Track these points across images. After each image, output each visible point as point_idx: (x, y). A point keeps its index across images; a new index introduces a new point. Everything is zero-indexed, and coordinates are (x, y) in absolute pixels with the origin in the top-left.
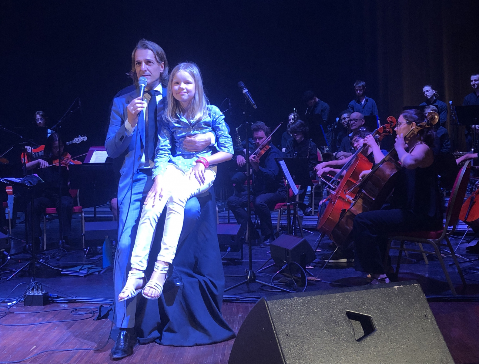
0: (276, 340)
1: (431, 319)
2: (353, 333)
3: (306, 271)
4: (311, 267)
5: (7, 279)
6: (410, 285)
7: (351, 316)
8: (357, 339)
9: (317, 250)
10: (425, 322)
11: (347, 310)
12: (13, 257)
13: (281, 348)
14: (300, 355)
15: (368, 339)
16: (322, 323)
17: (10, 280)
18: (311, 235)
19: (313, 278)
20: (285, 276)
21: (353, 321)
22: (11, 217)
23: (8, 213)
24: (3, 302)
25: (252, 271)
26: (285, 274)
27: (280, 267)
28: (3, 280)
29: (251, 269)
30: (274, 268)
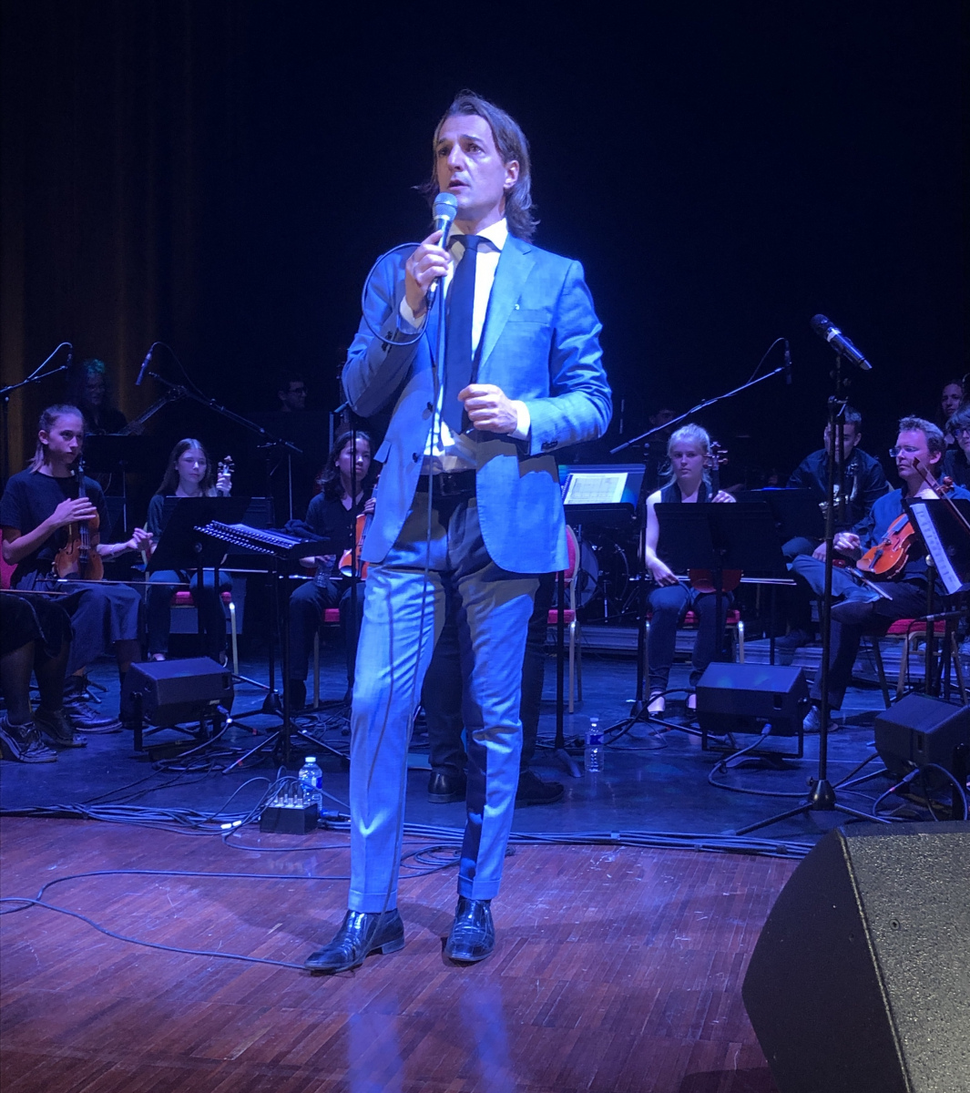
0: (864, 935)
3: (964, 789)
5: (224, 772)
12: (237, 720)
14: (924, 977)
17: (230, 772)
20: (912, 800)
24: (211, 821)
25: (827, 782)
26: (911, 796)
27: (901, 778)
28: (214, 773)
29: (823, 776)
30: (884, 781)
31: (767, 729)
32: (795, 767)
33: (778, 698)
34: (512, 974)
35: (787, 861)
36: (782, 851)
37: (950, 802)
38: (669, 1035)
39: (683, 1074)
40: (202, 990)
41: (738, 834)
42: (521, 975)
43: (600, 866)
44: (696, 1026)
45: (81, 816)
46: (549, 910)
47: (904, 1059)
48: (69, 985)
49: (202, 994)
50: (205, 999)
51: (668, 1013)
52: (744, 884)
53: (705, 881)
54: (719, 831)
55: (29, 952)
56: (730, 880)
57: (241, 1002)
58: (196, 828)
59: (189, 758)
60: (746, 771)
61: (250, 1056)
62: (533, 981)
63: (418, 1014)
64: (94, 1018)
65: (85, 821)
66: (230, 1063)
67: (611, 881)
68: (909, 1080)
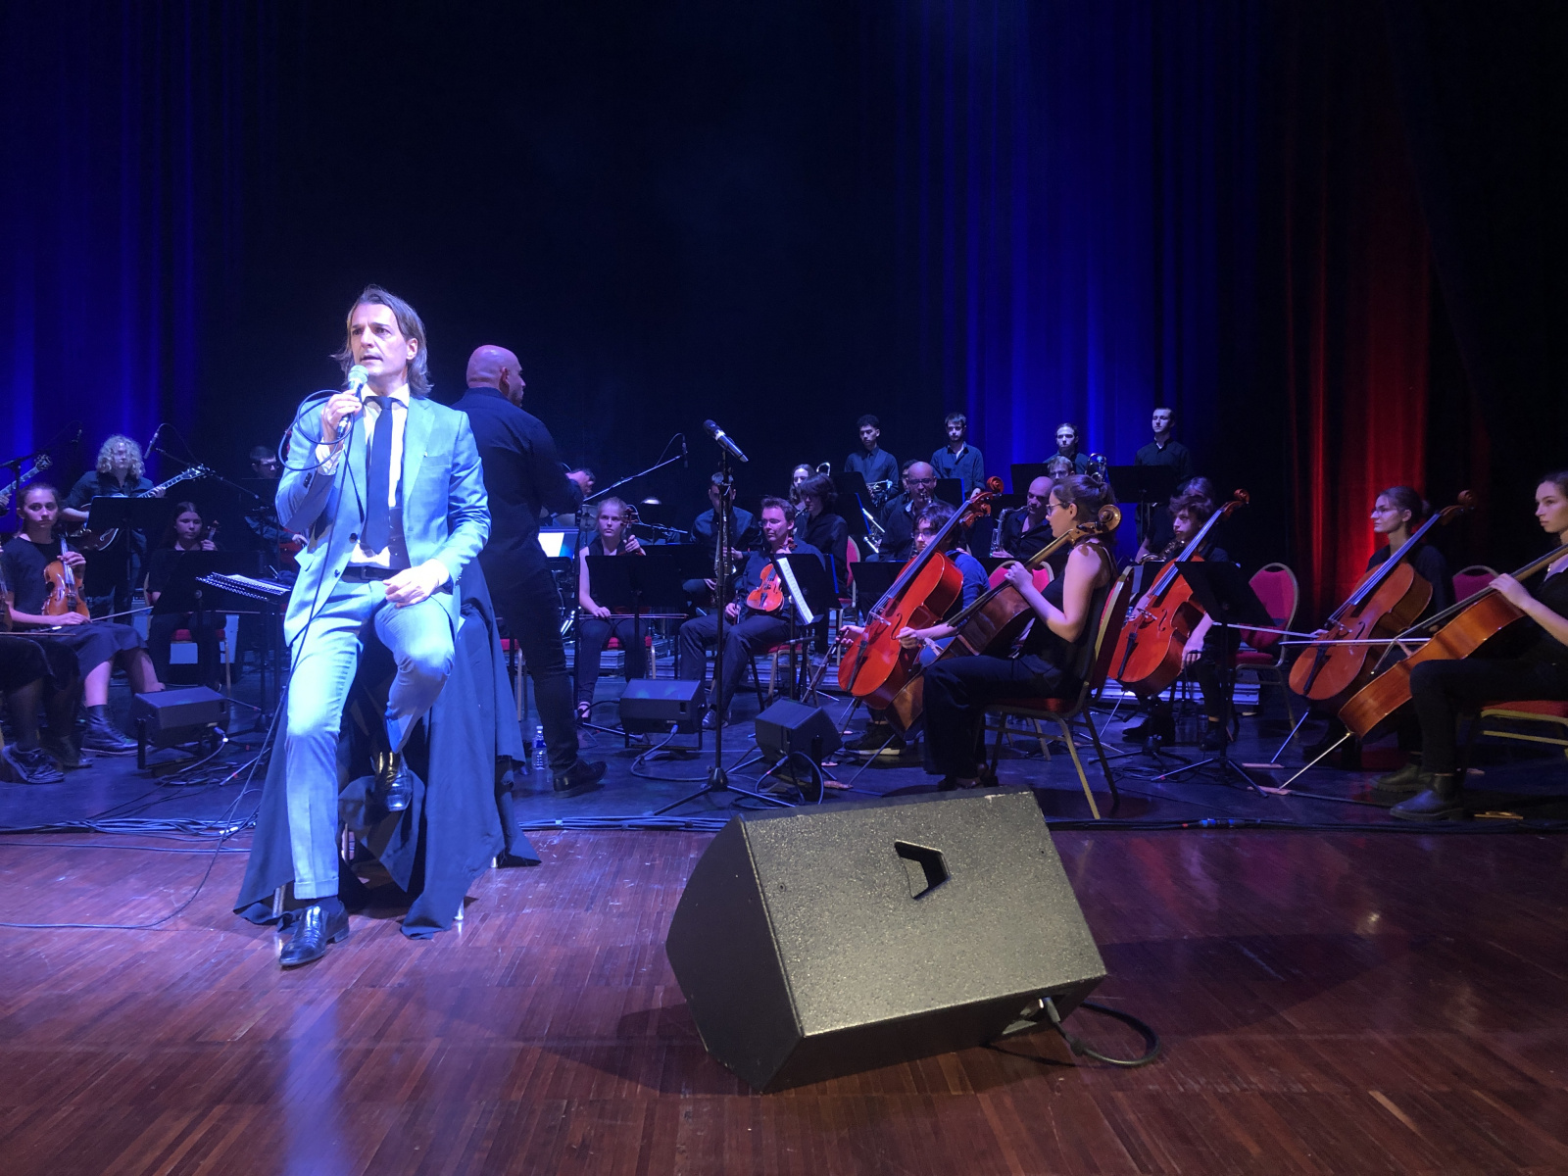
0: (760, 897)
1: (1052, 858)
2: (905, 884)
3: (821, 769)
4: (832, 764)
5: (222, 784)
6: (1016, 792)
7: (904, 851)
8: (913, 895)
9: (846, 732)
10: (1042, 864)
11: (897, 840)
12: (233, 739)
13: (769, 912)
14: (804, 927)
15: (934, 895)
16: (850, 865)
17: (227, 784)
18: (835, 703)
19: (835, 784)
20: (782, 780)
21: (907, 860)
22: (232, 660)
23: (224, 652)
24: (211, 828)
25: (722, 770)
26: (782, 776)
27: (774, 764)
28: (211, 786)
29: (719, 765)
30: (761, 765)
31: (675, 729)
32: (696, 756)
33: (683, 705)
34: (478, 944)
35: (693, 834)
36: (688, 825)
37: (810, 779)
38: (608, 984)
39: (620, 1016)
40: (206, 981)
41: (656, 815)
42: (485, 945)
43: (547, 848)
44: (628, 975)
45: (87, 830)
46: (507, 889)
47: (791, 992)
48: (79, 985)
49: (207, 983)
50: (208, 988)
51: (606, 967)
52: (661, 856)
53: (631, 855)
54: (639, 813)
55: (40, 958)
56: (650, 852)
57: (242, 987)
58: (197, 835)
59: (189, 773)
60: (661, 762)
61: (253, 1035)
62: (496, 949)
63: (401, 985)
64: (104, 1014)
65: (92, 835)
66: (233, 1043)
67: (557, 859)
68: (796, 1008)
